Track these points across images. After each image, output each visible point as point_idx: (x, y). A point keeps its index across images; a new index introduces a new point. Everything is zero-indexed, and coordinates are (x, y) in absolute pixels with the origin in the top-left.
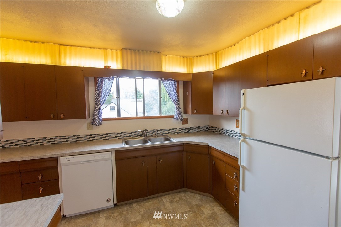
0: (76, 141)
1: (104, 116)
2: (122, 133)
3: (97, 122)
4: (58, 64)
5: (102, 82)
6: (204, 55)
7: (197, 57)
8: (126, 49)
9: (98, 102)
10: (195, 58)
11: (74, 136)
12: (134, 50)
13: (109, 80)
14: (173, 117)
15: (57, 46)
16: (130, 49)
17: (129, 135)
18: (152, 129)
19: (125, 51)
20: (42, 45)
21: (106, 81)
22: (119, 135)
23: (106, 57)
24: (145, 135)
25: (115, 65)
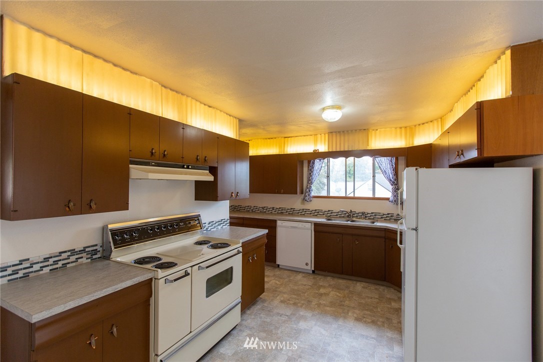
0: (292, 212)
1: (313, 194)
2: (329, 211)
3: (307, 198)
4: (283, 153)
5: (314, 163)
6: (427, 123)
7: (419, 125)
8: (332, 132)
9: (310, 181)
10: (417, 126)
11: (291, 209)
12: (339, 132)
13: (320, 160)
14: (388, 199)
15: (283, 138)
16: (336, 132)
17: (335, 214)
18: (361, 211)
19: (330, 134)
20: (275, 140)
21: (317, 161)
22: (326, 213)
23: (316, 142)
24: (350, 215)
25: (323, 148)
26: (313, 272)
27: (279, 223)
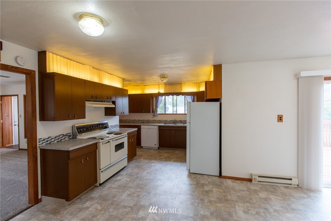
0: (148, 122)
1: (158, 113)
2: (165, 120)
3: (155, 115)
4: (143, 93)
5: (158, 98)
8: (166, 84)
9: (157, 107)
11: (148, 120)
12: (169, 84)
13: (161, 97)
15: (143, 86)
16: (168, 84)
17: (169, 122)
18: (180, 120)
19: (165, 85)
20: (139, 86)
21: (160, 97)
22: (164, 121)
23: (159, 89)
24: (175, 122)
25: (162, 91)
26: (158, 148)
27: (142, 127)
